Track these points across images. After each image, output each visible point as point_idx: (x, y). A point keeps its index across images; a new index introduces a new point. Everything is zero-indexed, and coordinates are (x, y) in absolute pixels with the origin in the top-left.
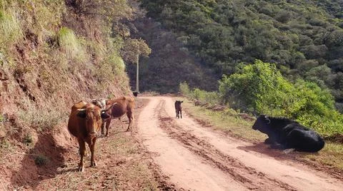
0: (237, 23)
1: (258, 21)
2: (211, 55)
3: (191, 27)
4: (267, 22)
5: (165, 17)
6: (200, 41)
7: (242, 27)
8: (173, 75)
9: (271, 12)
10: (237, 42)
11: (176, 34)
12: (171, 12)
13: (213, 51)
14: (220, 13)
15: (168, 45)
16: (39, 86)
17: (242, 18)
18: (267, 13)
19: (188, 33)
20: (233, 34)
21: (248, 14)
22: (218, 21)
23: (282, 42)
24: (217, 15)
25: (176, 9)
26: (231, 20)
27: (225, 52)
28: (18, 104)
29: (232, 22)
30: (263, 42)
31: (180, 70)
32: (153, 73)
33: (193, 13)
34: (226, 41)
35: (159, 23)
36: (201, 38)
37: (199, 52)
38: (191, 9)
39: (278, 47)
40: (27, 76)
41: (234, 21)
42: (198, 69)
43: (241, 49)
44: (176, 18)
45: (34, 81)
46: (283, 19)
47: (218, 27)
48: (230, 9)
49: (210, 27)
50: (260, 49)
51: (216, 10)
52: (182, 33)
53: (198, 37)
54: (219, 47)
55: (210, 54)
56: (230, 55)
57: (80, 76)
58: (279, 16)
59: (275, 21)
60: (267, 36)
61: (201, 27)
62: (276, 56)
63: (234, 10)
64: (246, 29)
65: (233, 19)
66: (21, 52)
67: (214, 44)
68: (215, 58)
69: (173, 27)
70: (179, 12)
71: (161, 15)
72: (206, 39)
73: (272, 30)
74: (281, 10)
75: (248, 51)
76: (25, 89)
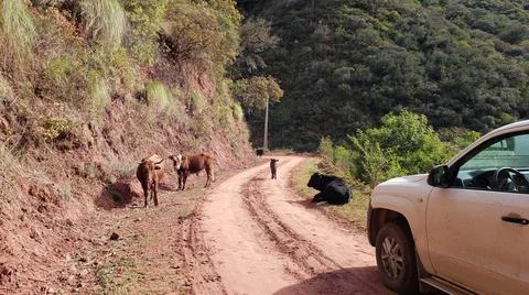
0: (431, 47)
1: (466, 42)
2: (387, 96)
3: (357, 54)
4: (482, 43)
5: (319, 39)
6: (371, 75)
7: (439, 53)
8: (326, 124)
9: (493, 25)
10: (430, 76)
11: (333, 65)
12: (328, 31)
13: (391, 89)
14: (405, 30)
15: (321, 80)
16: (123, 141)
17: (440, 38)
18: (485, 28)
19: (352, 62)
20: (423, 63)
21: (452, 32)
22: (400, 43)
23: (506, 75)
24: (400, 35)
25: (336, 26)
26: (421, 41)
27: (410, 92)
28: (104, 156)
29: (423, 45)
30: (472, 75)
31: (337, 117)
32: (295, 121)
33: (361, 33)
34: (412, 75)
35: (309, 49)
36: (371, 71)
37: (368, 91)
38: (360, 25)
39: (499, 84)
40: (112, 133)
41: (427, 43)
42: (364, 116)
43: (434, 86)
44: (335, 40)
45: (119, 137)
46: (514, 38)
47: (399, 53)
48: (422, 24)
49: (387, 52)
50: (467, 86)
51: (399, 26)
52: (344, 62)
53: (368, 69)
54: (400, 82)
55: (386, 94)
56: (417, 96)
57: (170, 130)
58: (505, 32)
59: (498, 40)
60: (479, 66)
61: (373, 53)
62: (494, 98)
63: (427, 26)
64: (447, 56)
65: (425, 39)
66: (109, 113)
67: (392, 79)
68: (393, 100)
69: (330, 54)
70: (340, 31)
71: (313, 36)
72: (380, 71)
73: (490, 56)
74: (510, 23)
75: (446, 89)
76: (110, 144)
